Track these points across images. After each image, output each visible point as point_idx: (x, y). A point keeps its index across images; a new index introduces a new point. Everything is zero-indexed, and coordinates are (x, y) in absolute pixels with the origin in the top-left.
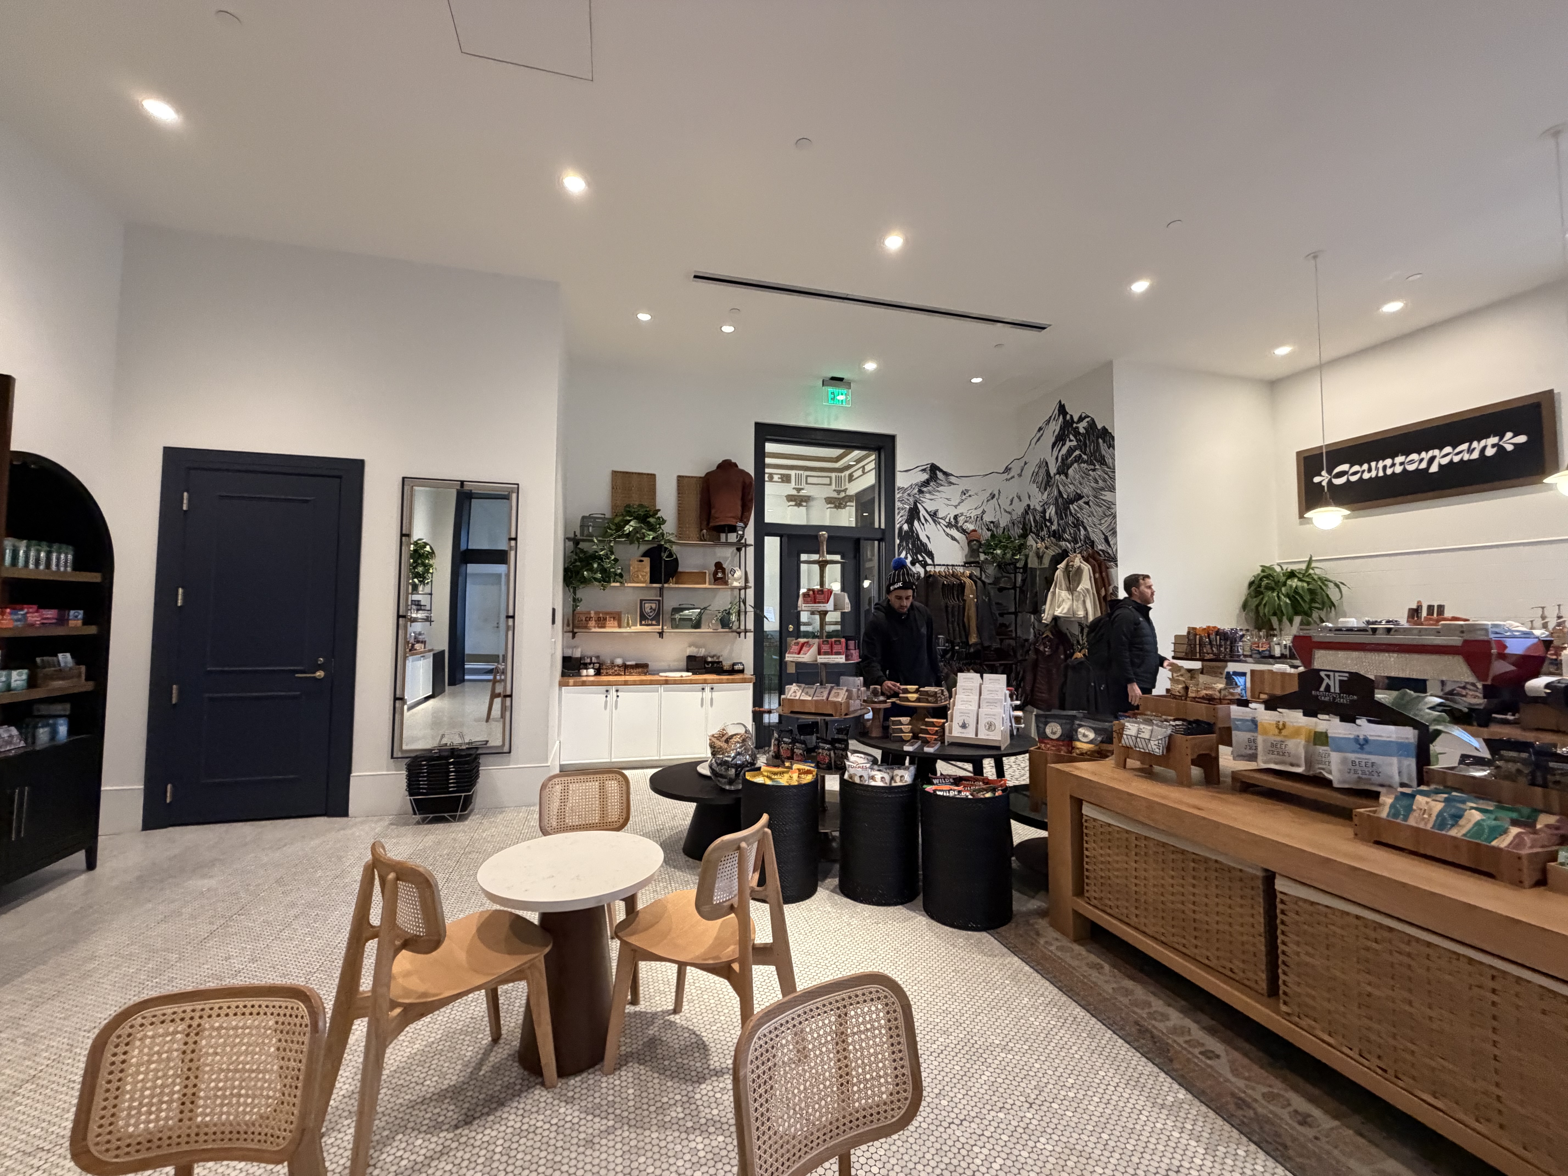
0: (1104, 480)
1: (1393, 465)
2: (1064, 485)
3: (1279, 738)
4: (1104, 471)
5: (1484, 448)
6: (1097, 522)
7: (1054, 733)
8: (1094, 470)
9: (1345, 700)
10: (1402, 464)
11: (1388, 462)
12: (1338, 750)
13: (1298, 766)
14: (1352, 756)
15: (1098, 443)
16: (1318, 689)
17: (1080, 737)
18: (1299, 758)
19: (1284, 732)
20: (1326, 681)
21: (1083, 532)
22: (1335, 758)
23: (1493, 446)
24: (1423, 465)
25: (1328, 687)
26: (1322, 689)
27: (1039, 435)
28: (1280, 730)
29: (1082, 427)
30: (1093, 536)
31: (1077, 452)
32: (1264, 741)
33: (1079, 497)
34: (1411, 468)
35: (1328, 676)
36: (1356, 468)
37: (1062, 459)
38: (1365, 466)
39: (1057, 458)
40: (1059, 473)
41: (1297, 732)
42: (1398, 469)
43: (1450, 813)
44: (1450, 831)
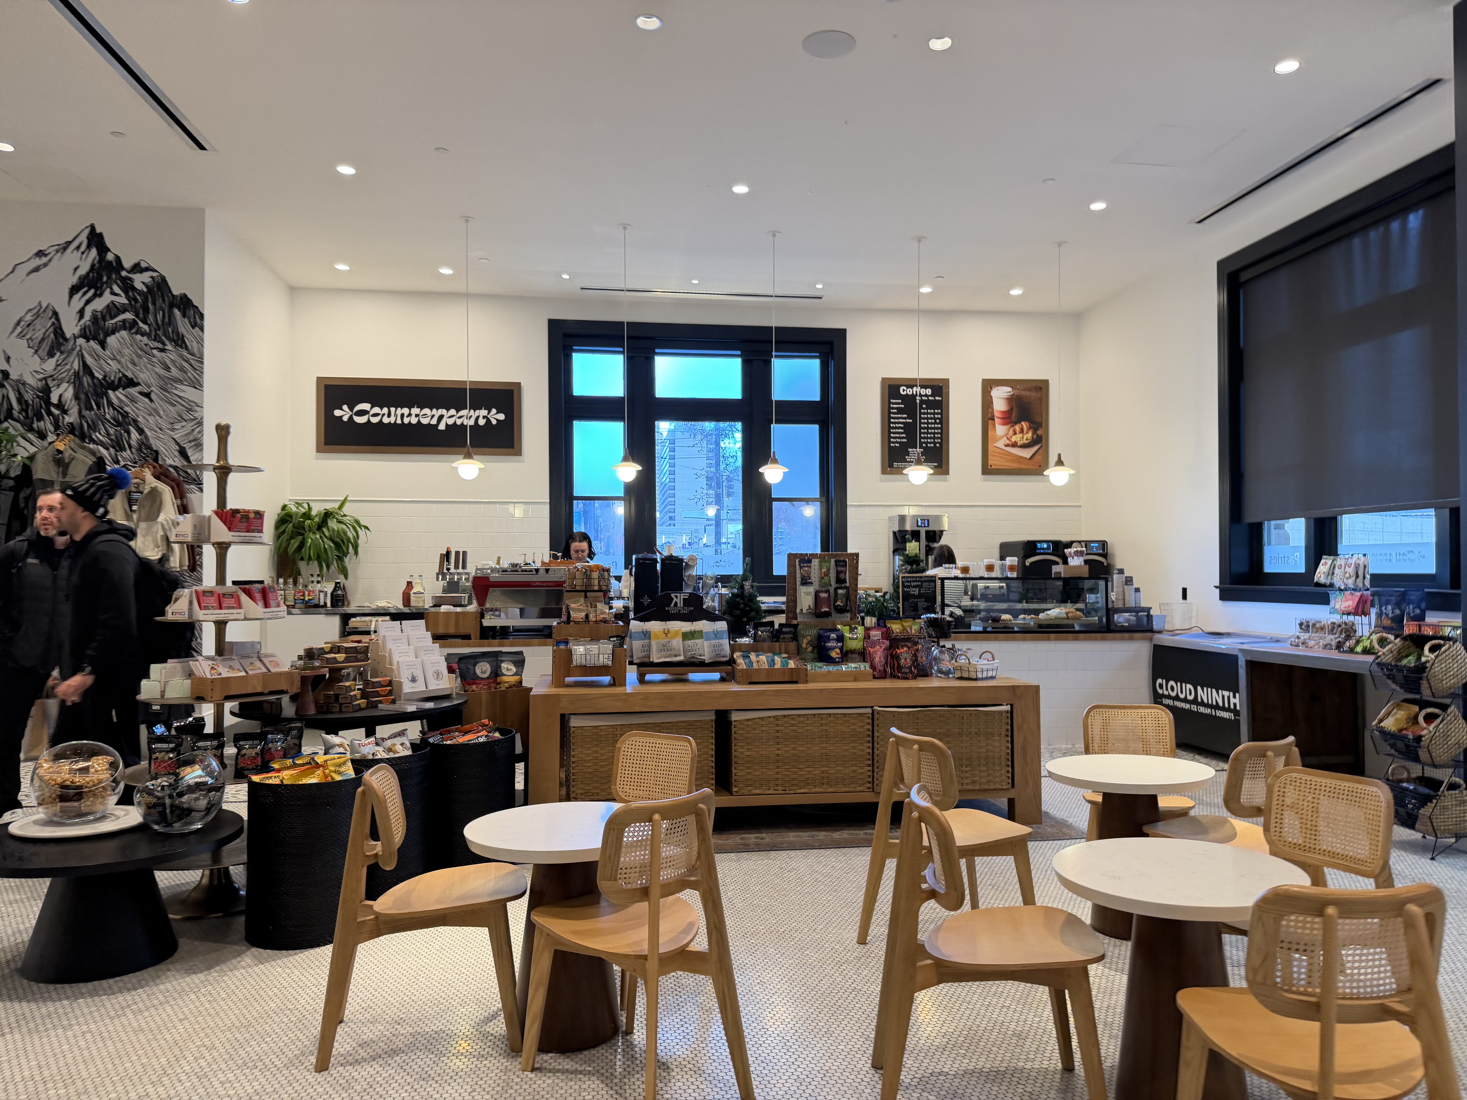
0: (182, 369)
1: (410, 415)
2: (97, 357)
3: (666, 640)
4: (182, 357)
5: (478, 417)
6: (165, 425)
7: (484, 672)
8: (162, 350)
9: (686, 611)
10: (417, 416)
11: (406, 411)
12: (707, 639)
13: (680, 655)
14: (713, 642)
15: (171, 315)
16: (669, 606)
17: (504, 671)
18: (679, 650)
19: (669, 636)
20: (675, 599)
21: (135, 435)
22: (706, 644)
23: (484, 417)
24: (434, 422)
25: (676, 604)
26: (672, 605)
27: (38, 262)
28: (666, 635)
29: (140, 281)
30: (156, 444)
31: (128, 316)
32: (657, 643)
33: (131, 383)
34: (425, 421)
35: (676, 597)
36: (377, 410)
37: (95, 318)
38: (385, 410)
39: (81, 313)
40: (85, 334)
41: (676, 634)
42: (414, 420)
43: (770, 658)
44: (776, 667)
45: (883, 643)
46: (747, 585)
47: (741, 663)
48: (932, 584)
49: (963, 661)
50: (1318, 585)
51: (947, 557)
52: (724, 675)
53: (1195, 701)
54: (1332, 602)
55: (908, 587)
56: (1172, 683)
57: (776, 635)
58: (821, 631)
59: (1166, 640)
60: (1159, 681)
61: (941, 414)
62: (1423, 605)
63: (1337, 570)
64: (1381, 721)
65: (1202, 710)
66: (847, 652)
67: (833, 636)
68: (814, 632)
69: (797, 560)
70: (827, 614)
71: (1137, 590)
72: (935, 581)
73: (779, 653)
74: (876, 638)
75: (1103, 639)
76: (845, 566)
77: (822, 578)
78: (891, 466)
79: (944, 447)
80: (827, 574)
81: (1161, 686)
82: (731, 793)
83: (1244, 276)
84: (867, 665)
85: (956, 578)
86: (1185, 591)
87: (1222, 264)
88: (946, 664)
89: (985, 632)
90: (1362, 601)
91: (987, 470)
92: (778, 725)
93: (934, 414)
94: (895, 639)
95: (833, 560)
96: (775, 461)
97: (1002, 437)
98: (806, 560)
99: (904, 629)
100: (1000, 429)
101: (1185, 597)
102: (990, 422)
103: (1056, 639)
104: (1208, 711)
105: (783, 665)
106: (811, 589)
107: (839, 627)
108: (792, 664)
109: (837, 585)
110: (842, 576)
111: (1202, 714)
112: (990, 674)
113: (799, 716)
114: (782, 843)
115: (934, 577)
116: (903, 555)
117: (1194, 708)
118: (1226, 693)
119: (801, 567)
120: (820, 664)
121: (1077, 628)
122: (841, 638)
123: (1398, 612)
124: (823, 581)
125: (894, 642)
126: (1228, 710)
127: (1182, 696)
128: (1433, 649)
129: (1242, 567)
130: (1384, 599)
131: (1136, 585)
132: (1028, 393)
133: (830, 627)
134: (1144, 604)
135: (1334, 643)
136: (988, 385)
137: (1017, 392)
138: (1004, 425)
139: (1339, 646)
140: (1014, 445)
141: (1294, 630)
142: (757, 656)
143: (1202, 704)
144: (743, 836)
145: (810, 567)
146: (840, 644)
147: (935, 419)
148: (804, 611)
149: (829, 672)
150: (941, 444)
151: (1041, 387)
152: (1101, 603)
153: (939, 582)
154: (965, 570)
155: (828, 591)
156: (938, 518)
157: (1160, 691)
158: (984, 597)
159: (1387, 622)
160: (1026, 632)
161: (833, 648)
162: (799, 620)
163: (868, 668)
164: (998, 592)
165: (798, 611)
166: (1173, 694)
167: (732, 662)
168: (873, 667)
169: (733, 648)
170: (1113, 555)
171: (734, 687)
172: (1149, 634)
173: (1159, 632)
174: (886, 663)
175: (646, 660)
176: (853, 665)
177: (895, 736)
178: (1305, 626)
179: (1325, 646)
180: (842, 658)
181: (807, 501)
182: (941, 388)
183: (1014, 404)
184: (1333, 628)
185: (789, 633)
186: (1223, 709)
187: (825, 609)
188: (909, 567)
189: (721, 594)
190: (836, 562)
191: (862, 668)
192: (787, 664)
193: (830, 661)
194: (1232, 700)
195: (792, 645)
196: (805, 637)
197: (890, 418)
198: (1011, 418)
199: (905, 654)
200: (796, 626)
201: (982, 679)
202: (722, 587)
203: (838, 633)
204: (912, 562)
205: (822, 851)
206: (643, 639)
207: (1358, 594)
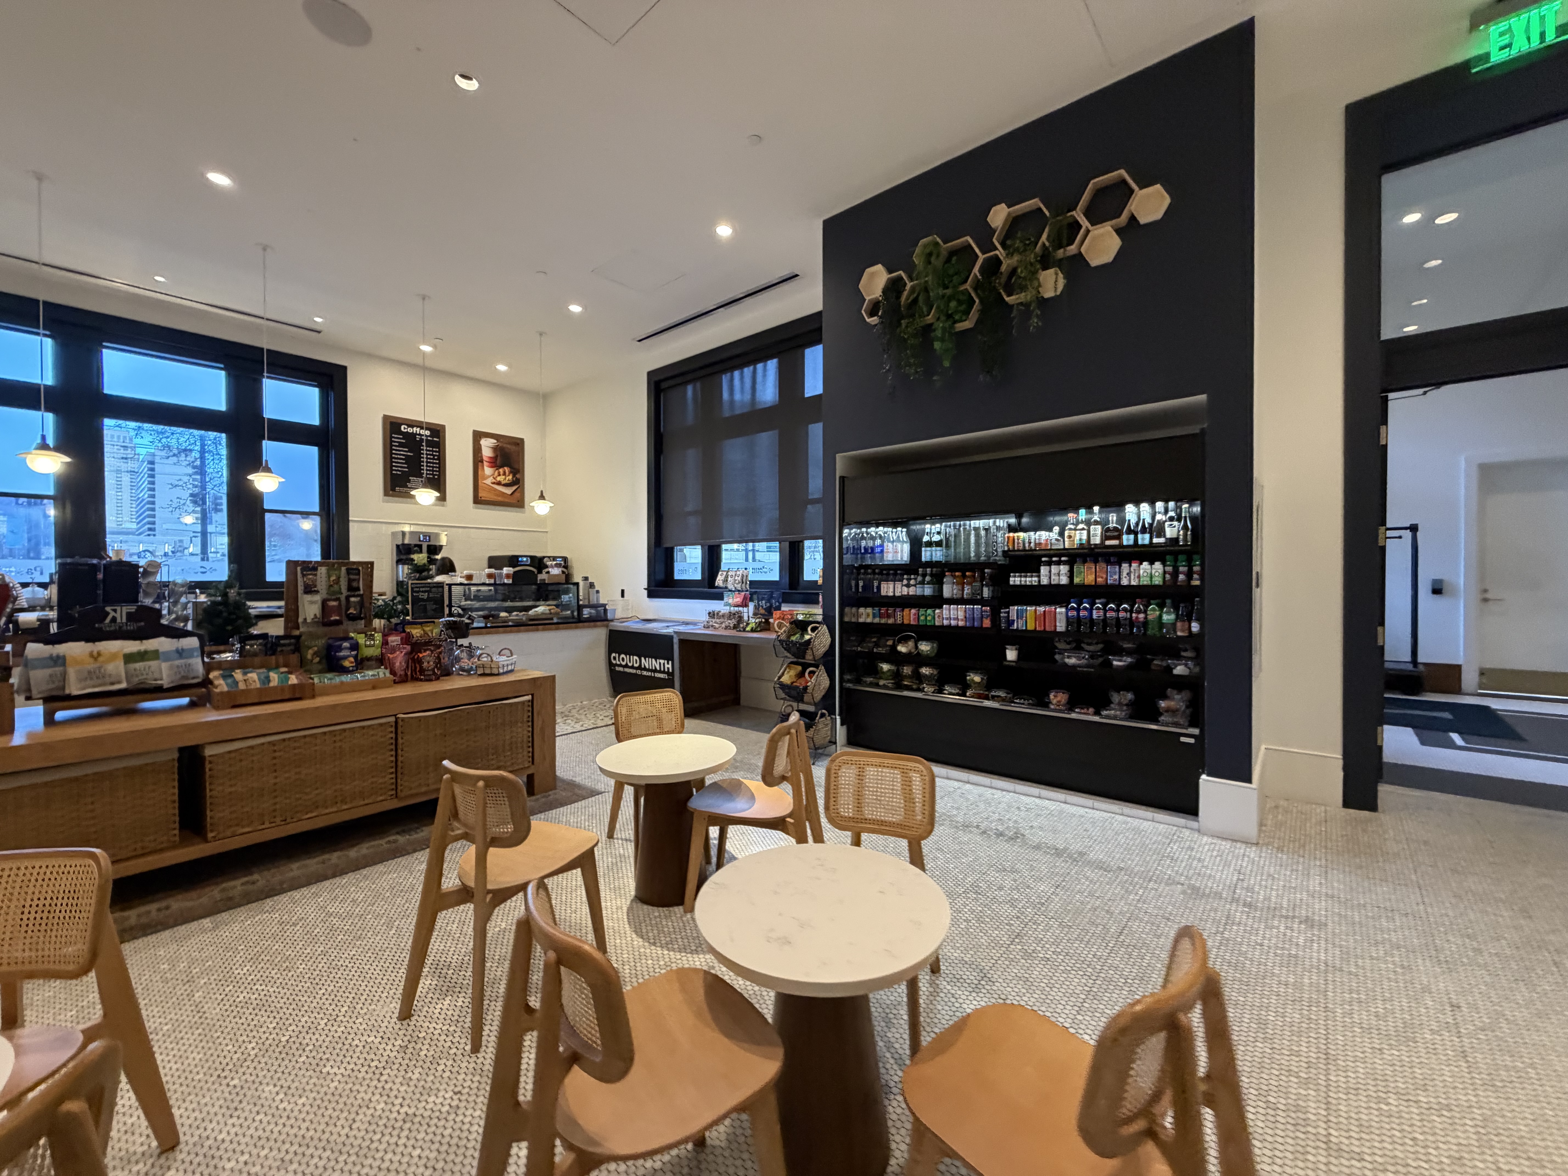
3: (98, 665)
9: (131, 627)
12: (167, 660)
13: (119, 682)
14: (176, 662)
16: (102, 623)
18: (118, 676)
19: (101, 659)
20: (112, 614)
22: (165, 666)
25: (114, 620)
26: (106, 621)
28: (96, 659)
32: (77, 670)
35: (115, 611)
41: (113, 657)
43: (262, 677)
44: (272, 684)
45: (404, 648)
46: (232, 593)
47: (221, 685)
48: (440, 589)
49: (485, 659)
50: (718, 587)
51: (448, 567)
52: (195, 699)
53: (640, 668)
54: (726, 599)
55: (418, 592)
56: (623, 656)
57: (271, 645)
58: (330, 641)
59: (618, 626)
60: (614, 655)
61: (439, 452)
62: (781, 600)
63: (729, 579)
64: (780, 678)
65: (645, 673)
66: (363, 660)
67: (346, 644)
68: (321, 642)
69: (299, 569)
70: (338, 623)
71: (598, 592)
72: (443, 587)
73: (277, 667)
74: (395, 643)
75: (576, 628)
76: (359, 574)
77: (331, 586)
78: (393, 490)
79: (442, 479)
80: (337, 581)
81: (615, 658)
82: (206, 841)
83: (664, 385)
84: (387, 672)
85: (461, 584)
86: (623, 591)
87: (650, 374)
88: (466, 663)
89: (486, 627)
90: (745, 598)
91: (477, 500)
92: (275, 751)
93: (433, 451)
94: (416, 643)
95: (343, 569)
96: (268, 470)
97: (489, 477)
98: (308, 567)
99: (426, 633)
100: (488, 471)
101: (623, 596)
102: (480, 464)
103: (544, 630)
104: (649, 674)
105: (281, 680)
106: (318, 598)
107: (352, 635)
108: (293, 680)
109: (349, 593)
110: (355, 584)
111: (645, 676)
112: (510, 668)
113: (305, 737)
114: (281, 883)
115: (443, 583)
116: (412, 564)
117: (639, 672)
118: (662, 661)
119: (304, 576)
120: (329, 675)
121: (555, 620)
122: (355, 647)
123: (768, 604)
124: (332, 589)
125: (416, 647)
126: (664, 672)
127: (630, 665)
128: (813, 630)
129: (661, 576)
130: (760, 597)
131: (597, 589)
132: (508, 446)
133: (341, 635)
134: (602, 601)
135: (732, 625)
136: (478, 436)
137: (501, 445)
138: (492, 467)
139: (735, 627)
140: (499, 483)
141: (705, 618)
142: (245, 674)
143: (645, 669)
144: (224, 885)
145: (316, 575)
146: (354, 653)
147: (434, 456)
148: (309, 621)
149: (342, 683)
150: (439, 476)
151: (519, 443)
152: (574, 602)
153: (446, 588)
154: (469, 577)
155: (338, 599)
156: (437, 535)
157: (614, 662)
158: (477, 598)
159: (762, 611)
160: (519, 626)
161: (345, 658)
162: (302, 630)
163: (388, 675)
164: (488, 594)
165: (300, 620)
166: (624, 663)
167: (207, 682)
168: (393, 672)
169: (209, 668)
170: (572, 567)
171: (210, 716)
172: (606, 623)
173: (612, 621)
174: (407, 667)
175: (60, 693)
176: (370, 673)
177: (448, 771)
178: (712, 615)
179: (726, 628)
180: (357, 666)
181: (306, 514)
182: (438, 431)
183: (499, 453)
184: (731, 615)
185: (289, 645)
186: (660, 672)
187: (335, 618)
188: (418, 575)
189: (196, 604)
190: (347, 570)
191: (381, 675)
192: (288, 679)
193: (345, 671)
194: (666, 666)
195: (294, 658)
196: (310, 648)
197: (391, 450)
198: (495, 463)
199: (427, 658)
200: (298, 638)
201: (504, 673)
202: (201, 593)
203: (352, 641)
204: (420, 571)
205: (337, 880)
206: (52, 667)
207: (743, 593)
